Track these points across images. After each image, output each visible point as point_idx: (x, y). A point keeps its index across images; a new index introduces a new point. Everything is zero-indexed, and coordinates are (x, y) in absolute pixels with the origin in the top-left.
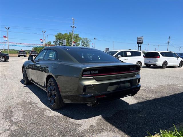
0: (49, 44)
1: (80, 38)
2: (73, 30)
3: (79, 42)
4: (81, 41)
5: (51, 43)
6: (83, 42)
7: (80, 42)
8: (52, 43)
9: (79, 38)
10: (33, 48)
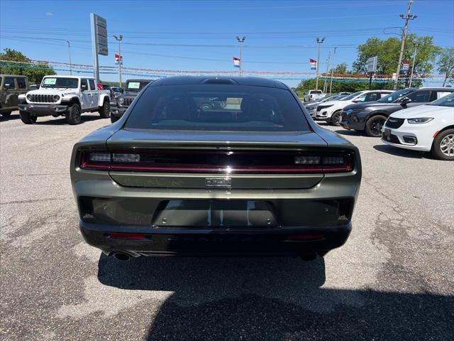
0: (341, 70)
1: (437, 48)
2: (406, 24)
3: (429, 62)
4: (438, 58)
5: (345, 68)
6: (444, 61)
7: (433, 59)
8: (350, 69)
9: (432, 49)
10: (300, 82)
